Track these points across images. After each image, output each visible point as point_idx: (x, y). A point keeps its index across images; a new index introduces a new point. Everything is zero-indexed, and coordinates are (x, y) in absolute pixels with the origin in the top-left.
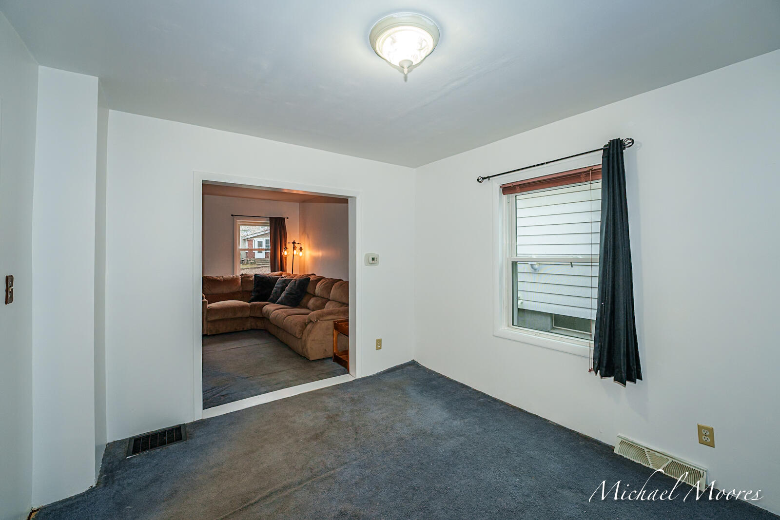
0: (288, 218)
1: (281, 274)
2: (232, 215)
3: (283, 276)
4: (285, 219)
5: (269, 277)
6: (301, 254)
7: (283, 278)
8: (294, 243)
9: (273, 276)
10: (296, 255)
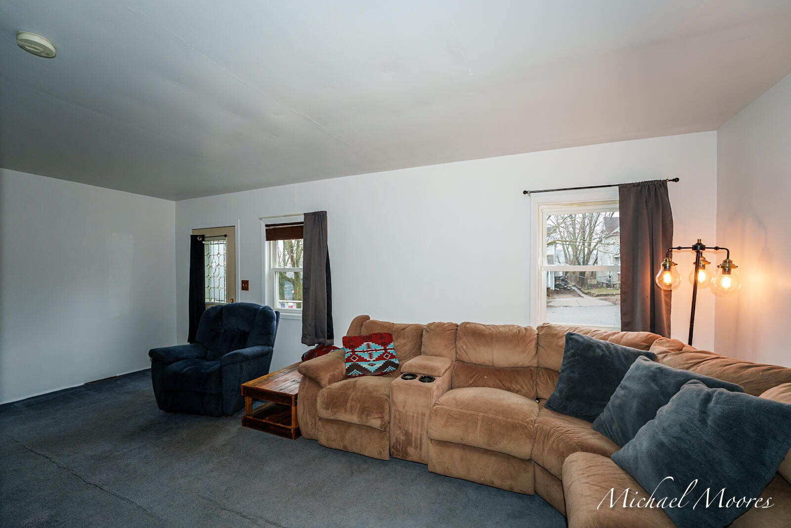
0: (676, 180)
1: (648, 344)
2: (525, 192)
3: (655, 349)
4: (670, 185)
5: (607, 346)
6: (726, 282)
7: (652, 357)
8: (699, 248)
9: (620, 346)
10: (708, 284)
